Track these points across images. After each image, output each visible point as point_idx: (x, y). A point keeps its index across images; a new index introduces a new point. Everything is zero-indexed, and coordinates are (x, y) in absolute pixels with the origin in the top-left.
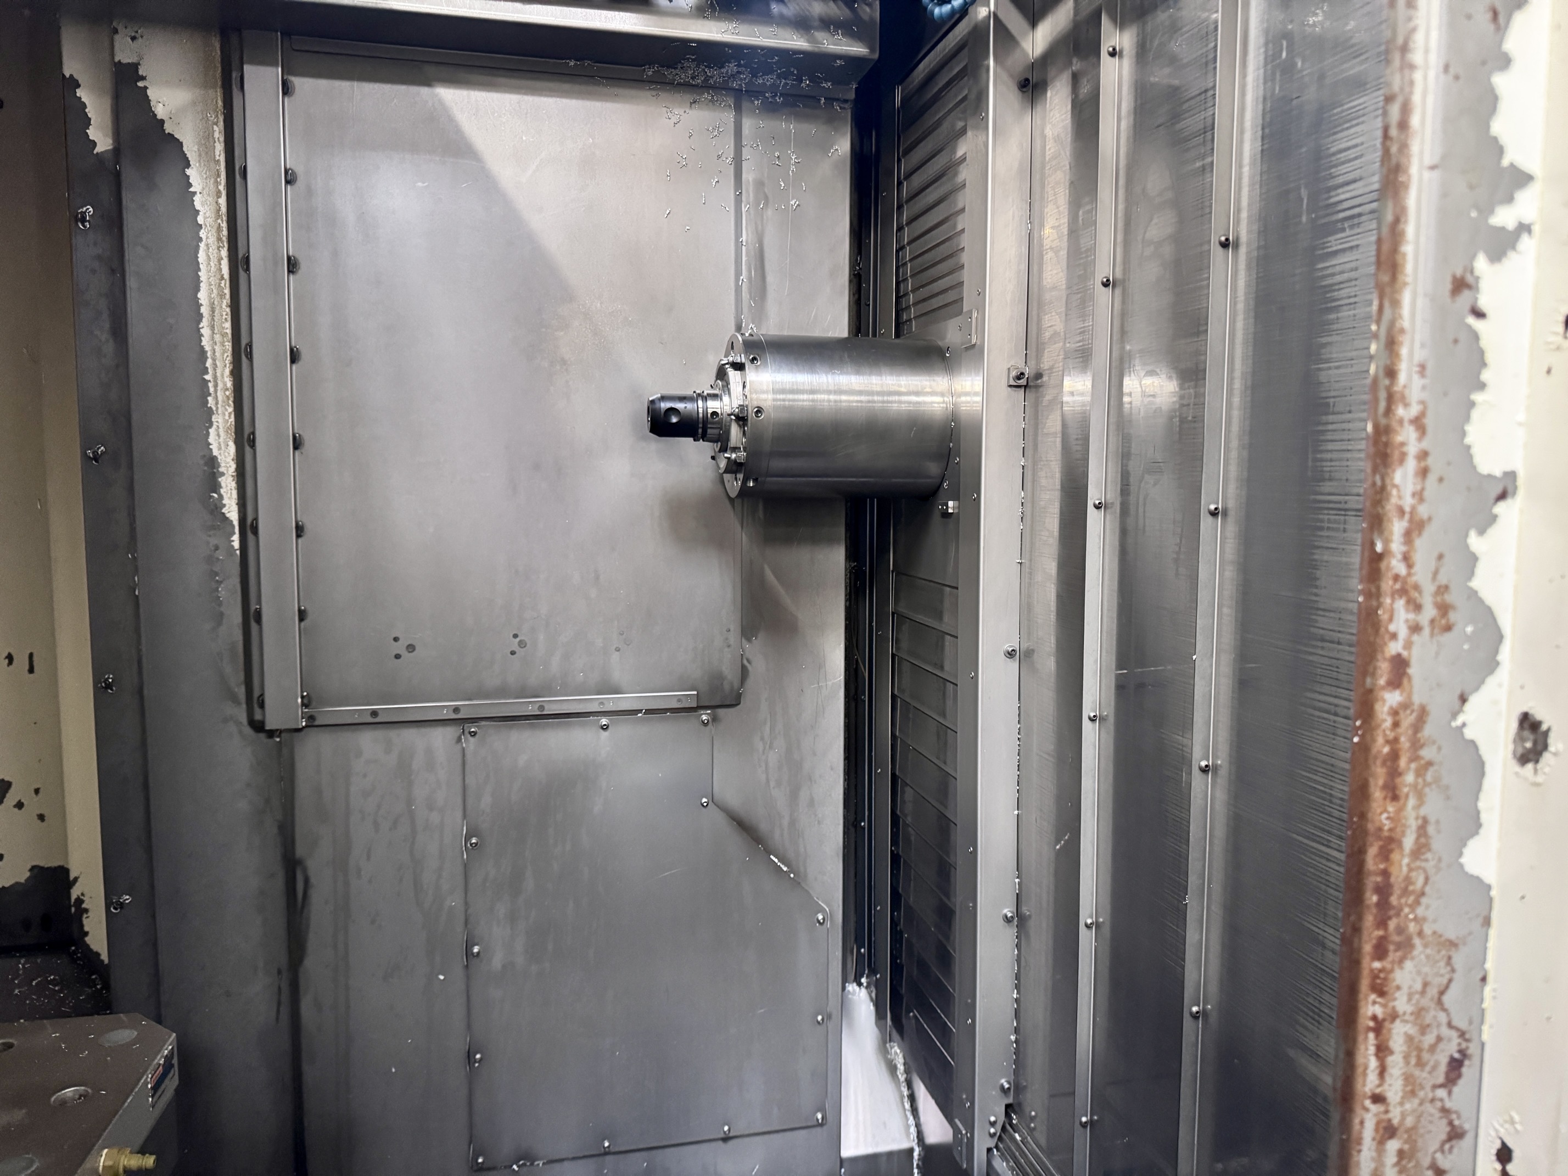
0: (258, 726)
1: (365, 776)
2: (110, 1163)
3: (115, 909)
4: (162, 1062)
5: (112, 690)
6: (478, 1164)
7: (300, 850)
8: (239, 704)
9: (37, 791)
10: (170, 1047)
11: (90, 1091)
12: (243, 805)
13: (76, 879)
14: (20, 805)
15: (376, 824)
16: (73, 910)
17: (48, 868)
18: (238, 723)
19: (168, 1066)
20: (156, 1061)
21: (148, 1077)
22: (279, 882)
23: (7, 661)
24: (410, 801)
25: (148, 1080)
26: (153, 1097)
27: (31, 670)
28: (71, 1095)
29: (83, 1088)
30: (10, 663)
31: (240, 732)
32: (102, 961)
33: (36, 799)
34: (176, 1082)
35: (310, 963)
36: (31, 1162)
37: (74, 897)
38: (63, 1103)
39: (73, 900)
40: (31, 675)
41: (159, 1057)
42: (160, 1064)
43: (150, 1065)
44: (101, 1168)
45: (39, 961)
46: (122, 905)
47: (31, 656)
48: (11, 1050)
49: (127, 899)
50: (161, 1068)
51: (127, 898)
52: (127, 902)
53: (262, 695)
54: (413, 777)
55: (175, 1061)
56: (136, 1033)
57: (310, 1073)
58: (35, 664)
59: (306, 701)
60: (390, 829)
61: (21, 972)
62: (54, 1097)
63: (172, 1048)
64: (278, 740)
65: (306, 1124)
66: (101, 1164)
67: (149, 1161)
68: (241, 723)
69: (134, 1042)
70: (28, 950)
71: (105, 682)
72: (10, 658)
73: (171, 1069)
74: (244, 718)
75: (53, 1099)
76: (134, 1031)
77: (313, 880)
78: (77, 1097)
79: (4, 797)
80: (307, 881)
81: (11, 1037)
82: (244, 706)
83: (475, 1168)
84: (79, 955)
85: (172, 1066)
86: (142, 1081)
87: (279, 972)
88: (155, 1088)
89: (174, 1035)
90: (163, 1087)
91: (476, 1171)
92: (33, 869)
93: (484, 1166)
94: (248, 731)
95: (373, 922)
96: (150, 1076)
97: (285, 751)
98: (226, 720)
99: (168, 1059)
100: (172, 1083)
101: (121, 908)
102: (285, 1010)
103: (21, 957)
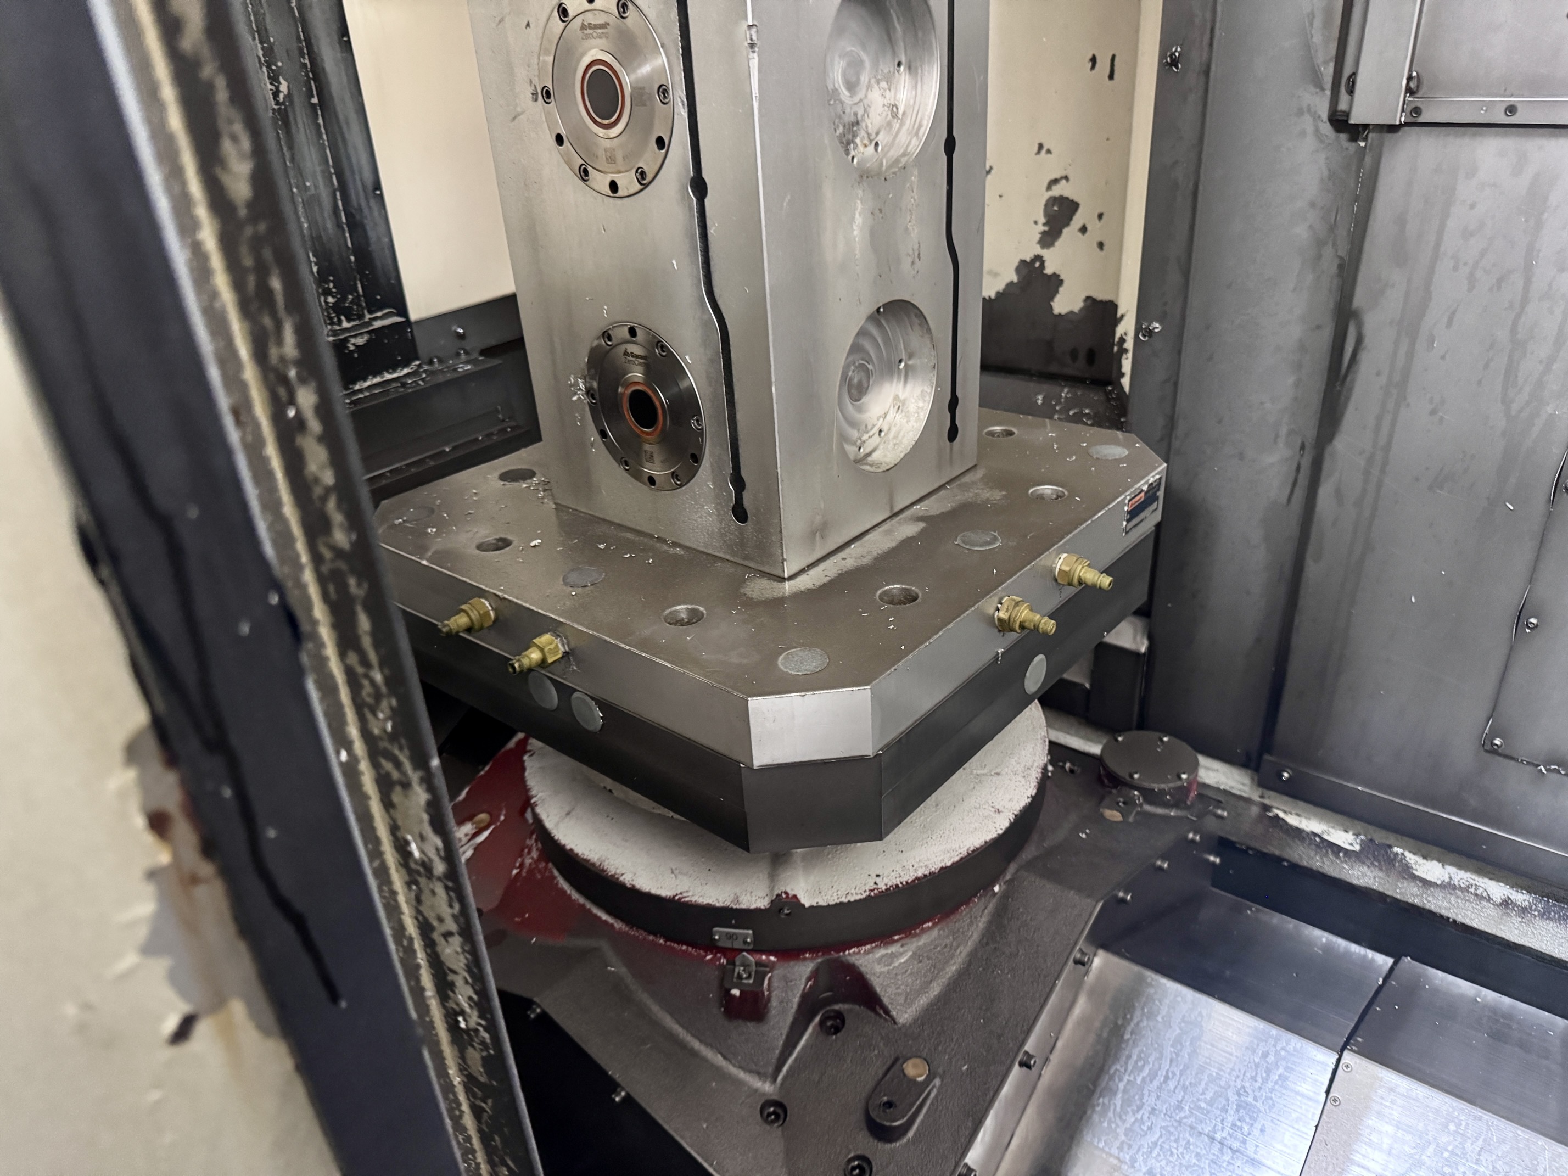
0: (1340, 122)
1: (1472, 207)
2: (1066, 568)
3: (1144, 336)
4: (1145, 488)
5: (1177, 68)
6: (1493, 744)
7: (1359, 300)
8: (1323, 89)
9: (1100, 216)
10: (1158, 477)
11: (1066, 493)
12: (1301, 232)
13: (1122, 316)
14: (1084, 230)
15: (1472, 282)
16: (1115, 348)
17: (1101, 302)
18: (1316, 118)
19: (1151, 496)
20: (1139, 485)
21: (1125, 498)
22: (1326, 335)
23: (1090, 64)
24: (1531, 252)
25: (1125, 501)
26: (1128, 521)
27: (1111, 77)
28: (1049, 492)
29: (1060, 489)
30: (1093, 67)
31: (1317, 131)
32: (1125, 393)
33: (1098, 224)
34: (1157, 517)
35: (1341, 444)
36: (995, 539)
37: (1118, 336)
38: (1041, 497)
39: (1117, 339)
40: (1111, 82)
41: (1142, 482)
42: (1142, 491)
43: (1132, 486)
44: (1057, 570)
45: (1079, 393)
46: (1150, 333)
47: (1113, 57)
48: (1010, 438)
49: (1157, 328)
50: (1142, 494)
51: (1156, 326)
52: (1156, 330)
53: (1354, 74)
54: (1546, 215)
55: (1161, 494)
56: (1127, 453)
57: (1312, 570)
58: (1116, 68)
59: (1412, 85)
60: (1491, 289)
61: (1063, 400)
62: (1034, 489)
63: (1160, 479)
64: (1362, 144)
65: (1296, 622)
66: (1058, 567)
67: (1106, 581)
68: (1319, 117)
69: (1120, 461)
70: (1073, 381)
71: (1171, 56)
72: (1093, 60)
73: (1154, 501)
74: (1323, 109)
75: (1031, 491)
76: (1125, 450)
77: (1367, 341)
78: (1054, 496)
79: (1071, 219)
80: (1359, 341)
81: (1014, 426)
82: (1328, 93)
83: (1488, 747)
84: (1114, 396)
85: (1157, 498)
86: (1119, 499)
87: (1303, 447)
88: (1133, 514)
89: (1165, 465)
90: (1142, 515)
91: (1487, 751)
92: (1088, 298)
93: (1500, 750)
94: (1327, 128)
95: (1433, 412)
96: (1128, 498)
97: (1368, 160)
98: (1300, 112)
99: (1153, 488)
100: (1153, 517)
101: (1150, 336)
102: (1300, 493)
103: (1065, 386)
